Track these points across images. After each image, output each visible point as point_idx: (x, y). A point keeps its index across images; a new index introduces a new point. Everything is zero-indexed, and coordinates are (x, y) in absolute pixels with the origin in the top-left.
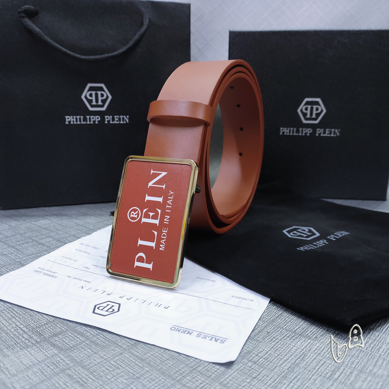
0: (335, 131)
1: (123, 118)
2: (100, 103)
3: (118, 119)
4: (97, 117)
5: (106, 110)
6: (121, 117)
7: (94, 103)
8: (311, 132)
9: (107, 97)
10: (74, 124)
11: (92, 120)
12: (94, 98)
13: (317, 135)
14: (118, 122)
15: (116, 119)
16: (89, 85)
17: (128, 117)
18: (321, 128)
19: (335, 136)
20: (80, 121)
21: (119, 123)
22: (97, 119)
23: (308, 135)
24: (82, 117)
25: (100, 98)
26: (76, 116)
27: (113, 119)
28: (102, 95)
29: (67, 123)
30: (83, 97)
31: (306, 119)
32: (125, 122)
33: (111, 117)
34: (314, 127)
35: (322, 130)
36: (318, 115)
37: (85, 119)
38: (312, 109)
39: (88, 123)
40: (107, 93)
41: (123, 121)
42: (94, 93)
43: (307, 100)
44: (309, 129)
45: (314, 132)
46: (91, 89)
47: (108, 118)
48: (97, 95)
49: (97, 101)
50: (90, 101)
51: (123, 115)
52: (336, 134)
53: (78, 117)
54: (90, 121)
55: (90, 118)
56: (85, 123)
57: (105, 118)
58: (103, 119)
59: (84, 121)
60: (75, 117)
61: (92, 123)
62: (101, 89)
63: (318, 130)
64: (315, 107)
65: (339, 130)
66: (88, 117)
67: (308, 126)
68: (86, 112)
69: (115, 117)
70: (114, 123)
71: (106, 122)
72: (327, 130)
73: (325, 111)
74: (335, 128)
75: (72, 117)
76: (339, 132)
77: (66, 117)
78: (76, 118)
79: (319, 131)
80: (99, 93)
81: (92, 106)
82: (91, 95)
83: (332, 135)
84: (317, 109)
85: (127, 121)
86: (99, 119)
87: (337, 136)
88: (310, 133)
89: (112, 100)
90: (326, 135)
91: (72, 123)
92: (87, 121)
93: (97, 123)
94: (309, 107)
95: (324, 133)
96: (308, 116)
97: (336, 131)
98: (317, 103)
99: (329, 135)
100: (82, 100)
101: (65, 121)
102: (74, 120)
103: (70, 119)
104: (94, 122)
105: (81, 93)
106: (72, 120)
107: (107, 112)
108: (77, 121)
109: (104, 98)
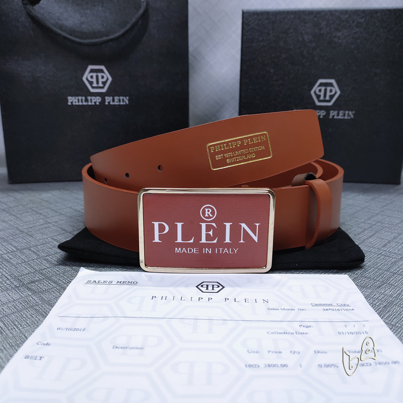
0: (348, 113)
1: (123, 99)
2: (101, 85)
3: (118, 101)
4: (97, 98)
5: (107, 91)
6: (121, 98)
7: (95, 85)
8: (324, 114)
9: (108, 79)
10: (76, 105)
11: (93, 101)
12: (94, 80)
13: (331, 117)
14: (118, 104)
15: (116, 100)
16: (90, 67)
17: (128, 98)
18: (335, 110)
19: (349, 118)
20: (82, 102)
21: (120, 105)
22: (98, 100)
23: (321, 117)
24: (84, 98)
25: (101, 80)
26: (78, 96)
27: (113, 100)
28: (103, 77)
29: (69, 104)
30: (84, 79)
31: (320, 101)
32: (125, 104)
33: (111, 98)
34: (327, 109)
35: (336, 112)
36: (332, 97)
37: (86, 100)
38: (326, 90)
39: (90, 103)
40: (107, 75)
41: (123, 102)
42: (94, 75)
43: (320, 81)
44: (322, 111)
45: (328, 114)
46: (92, 71)
47: (108, 99)
48: (97, 77)
49: (98, 83)
50: (91, 83)
51: (123, 96)
52: (350, 116)
53: (80, 98)
54: (91, 102)
55: (91, 99)
57: (105, 99)
58: (103, 100)
59: (85, 102)
60: (77, 98)
61: (93, 104)
62: (101, 71)
63: (331, 112)
64: (329, 88)
65: (353, 112)
66: (89, 98)
67: (321, 108)
68: (87, 93)
69: (116, 98)
70: (114, 104)
71: (107, 104)
72: (341, 112)
73: (339, 93)
74: (349, 110)
75: (74, 98)
76: (353, 114)
77: (69, 98)
78: (78, 99)
79: (333, 113)
80: (100, 75)
81: (93, 88)
82: (92, 77)
83: (346, 118)
84: (331, 91)
85: (127, 102)
86: (100, 101)
87: (351, 119)
88: (323, 116)
89: (112, 81)
90: (340, 117)
91: (74, 104)
92: (88, 102)
93: (98, 104)
94: (323, 88)
95: (338, 115)
96: (322, 98)
97: (350, 113)
98: (331, 85)
99: (342, 118)
100: (83, 82)
101: (68, 102)
102: (77, 101)
103: (73, 100)
104: (95, 103)
105: (83, 75)
106: (74, 101)
107: (108, 93)
108: (78, 102)
109: (104, 80)
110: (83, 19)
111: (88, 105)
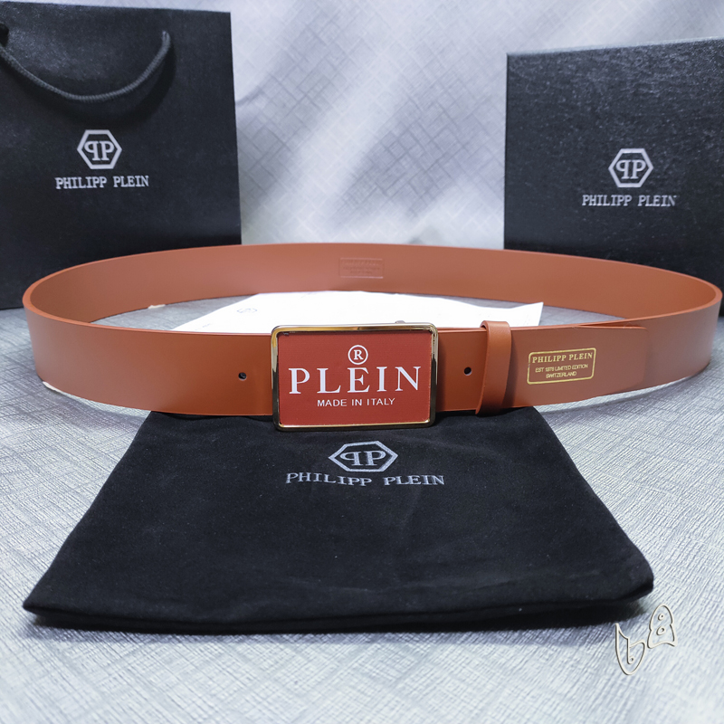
1: (140, 179)
2: (105, 158)
3: (132, 181)
4: (101, 178)
5: (115, 167)
6: (138, 177)
7: (96, 158)
9: (115, 149)
10: (69, 190)
11: (95, 182)
12: (95, 151)
13: (640, 204)
14: (133, 185)
15: (130, 181)
16: (88, 133)
17: (147, 177)
20: (77, 185)
21: (135, 187)
22: (102, 181)
23: (625, 205)
24: (80, 179)
25: (105, 151)
26: (71, 176)
27: (126, 181)
28: (108, 147)
29: (58, 188)
30: (79, 150)
32: (143, 185)
33: (122, 177)
37: (84, 182)
39: (89, 186)
40: (114, 143)
41: (141, 183)
42: (95, 144)
46: (91, 138)
47: (118, 180)
48: (99, 147)
49: (100, 155)
50: (90, 156)
51: (141, 175)
53: (74, 179)
54: (92, 184)
55: (91, 180)
56: (84, 187)
57: (113, 180)
58: (111, 181)
59: (83, 185)
60: (69, 179)
61: (95, 186)
62: (106, 138)
66: (89, 178)
68: (85, 172)
69: (129, 177)
70: (126, 186)
71: (116, 186)
75: (65, 179)
78: (72, 181)
80: (103, 144)
81: (94, 163)
82: (91, 147)
85: (147, 184)
86: (105, 182)
88: (628, 203)
89: (122, 153)
90: (654, 205)
91: (65, 187)
92: (87, 185)
93: (102, 186)
100: (79, 154)
101: (55, 185)
102: (69, 183)
103: (62, 182)
104: (98, 185)
105: (77, 144)
106: (66, 183)
107: (116, 172)
108: (72, 185)
109: (110, 151)
110: (75, 61)
111: (87, 189)
